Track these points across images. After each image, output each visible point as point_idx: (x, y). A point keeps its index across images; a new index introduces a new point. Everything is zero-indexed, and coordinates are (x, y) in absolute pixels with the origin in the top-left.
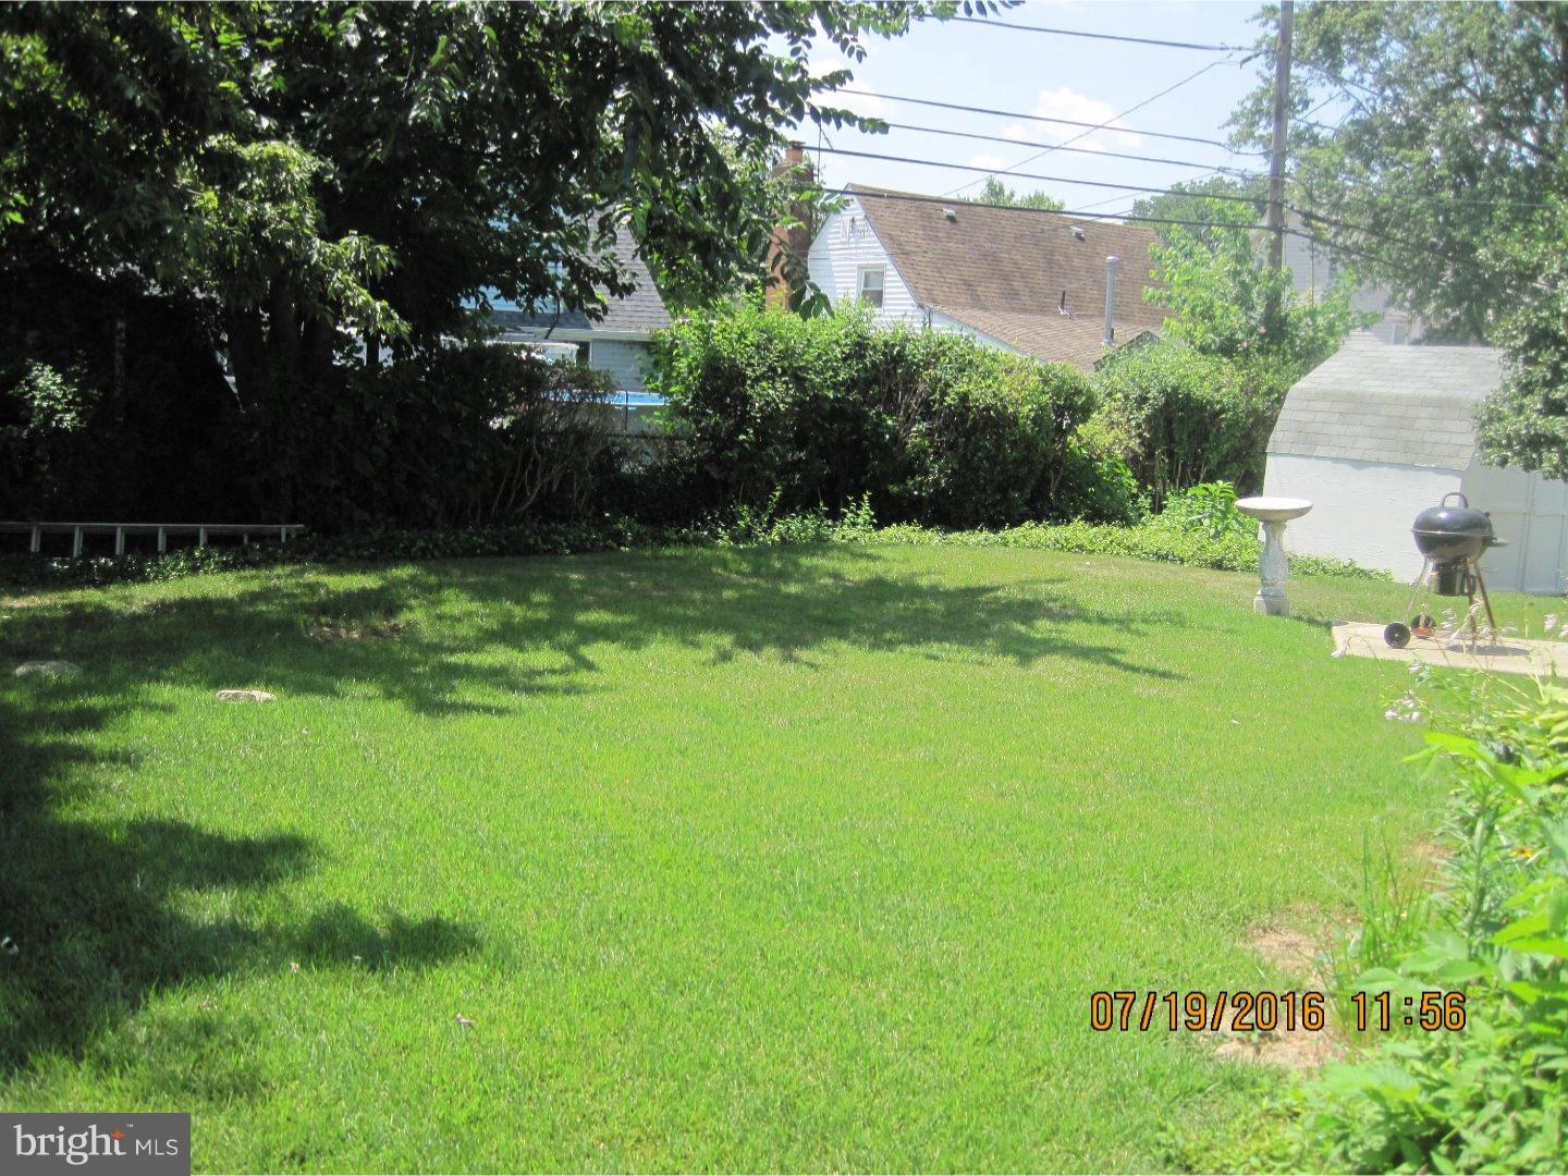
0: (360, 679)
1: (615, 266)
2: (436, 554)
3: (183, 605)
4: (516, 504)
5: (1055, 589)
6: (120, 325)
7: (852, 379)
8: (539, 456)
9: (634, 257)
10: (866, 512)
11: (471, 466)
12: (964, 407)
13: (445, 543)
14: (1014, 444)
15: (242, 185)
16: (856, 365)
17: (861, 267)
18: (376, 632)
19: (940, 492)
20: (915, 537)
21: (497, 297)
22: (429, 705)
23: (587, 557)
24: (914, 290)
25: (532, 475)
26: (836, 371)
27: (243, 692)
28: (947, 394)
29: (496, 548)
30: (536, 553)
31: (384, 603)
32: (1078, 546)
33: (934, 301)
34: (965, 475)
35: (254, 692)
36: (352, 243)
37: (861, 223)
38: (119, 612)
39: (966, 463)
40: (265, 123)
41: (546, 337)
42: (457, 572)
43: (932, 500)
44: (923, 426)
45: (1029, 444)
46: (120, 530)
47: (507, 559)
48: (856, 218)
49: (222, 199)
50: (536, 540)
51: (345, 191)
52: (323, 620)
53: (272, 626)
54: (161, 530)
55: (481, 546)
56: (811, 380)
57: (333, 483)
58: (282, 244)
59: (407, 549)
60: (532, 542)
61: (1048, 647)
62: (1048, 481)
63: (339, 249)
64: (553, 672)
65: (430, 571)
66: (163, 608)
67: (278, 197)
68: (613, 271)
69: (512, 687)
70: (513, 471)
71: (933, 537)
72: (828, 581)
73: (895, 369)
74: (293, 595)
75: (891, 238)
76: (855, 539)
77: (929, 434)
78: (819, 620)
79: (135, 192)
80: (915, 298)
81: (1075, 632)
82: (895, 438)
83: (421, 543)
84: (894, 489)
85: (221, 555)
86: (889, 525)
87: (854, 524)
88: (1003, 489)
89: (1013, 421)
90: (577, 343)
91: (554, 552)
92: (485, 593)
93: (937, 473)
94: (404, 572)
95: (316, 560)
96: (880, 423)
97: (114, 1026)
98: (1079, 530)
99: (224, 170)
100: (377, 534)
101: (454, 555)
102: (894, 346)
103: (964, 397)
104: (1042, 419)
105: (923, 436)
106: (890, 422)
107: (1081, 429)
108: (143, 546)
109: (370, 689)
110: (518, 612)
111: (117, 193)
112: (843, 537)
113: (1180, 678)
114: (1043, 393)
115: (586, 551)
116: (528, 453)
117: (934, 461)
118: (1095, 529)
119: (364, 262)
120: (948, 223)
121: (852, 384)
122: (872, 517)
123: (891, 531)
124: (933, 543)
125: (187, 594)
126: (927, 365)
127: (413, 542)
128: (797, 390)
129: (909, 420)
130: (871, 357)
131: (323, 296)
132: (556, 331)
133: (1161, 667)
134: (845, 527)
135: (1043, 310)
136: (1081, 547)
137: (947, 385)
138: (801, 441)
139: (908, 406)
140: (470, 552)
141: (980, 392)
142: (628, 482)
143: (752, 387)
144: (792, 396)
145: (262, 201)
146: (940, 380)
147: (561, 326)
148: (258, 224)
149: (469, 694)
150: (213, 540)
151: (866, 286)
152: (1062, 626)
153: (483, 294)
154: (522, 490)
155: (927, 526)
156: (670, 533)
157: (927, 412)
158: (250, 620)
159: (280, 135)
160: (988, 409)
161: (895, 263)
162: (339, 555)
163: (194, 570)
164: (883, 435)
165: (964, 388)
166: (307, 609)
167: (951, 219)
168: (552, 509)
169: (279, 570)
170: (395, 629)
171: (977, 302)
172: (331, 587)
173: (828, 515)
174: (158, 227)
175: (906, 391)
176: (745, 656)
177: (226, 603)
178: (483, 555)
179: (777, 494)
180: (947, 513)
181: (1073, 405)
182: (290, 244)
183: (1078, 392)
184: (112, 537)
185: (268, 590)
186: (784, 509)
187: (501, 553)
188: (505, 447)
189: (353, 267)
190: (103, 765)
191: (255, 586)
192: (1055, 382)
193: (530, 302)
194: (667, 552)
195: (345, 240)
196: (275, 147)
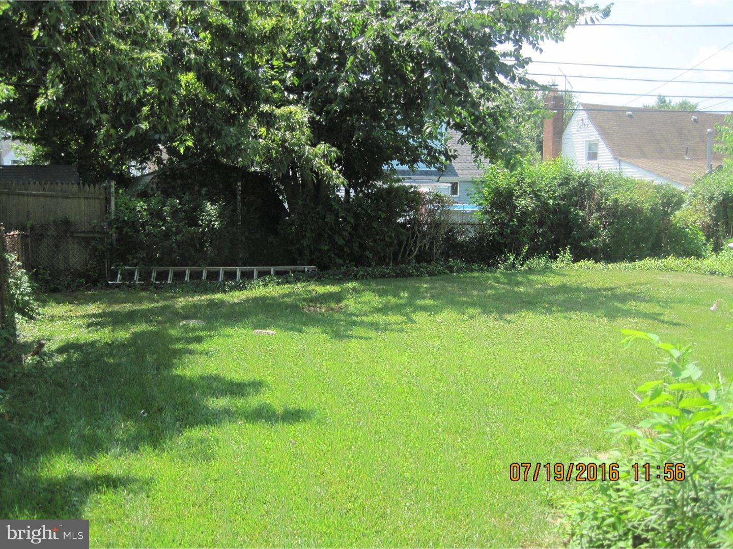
0: (314, 326)
1: (447, 147)
2: (368, 277)
3: (255, 299)
4: (409, 255)
5: (644, 288)
6: (239, 184)
7: (564, 195)
8: (419, 234)
9: (458, 143)
10: (568, 255)
11: (387, 239)
12: (617, 205)
13: (372, 273)
14: (641, 222)
15: (277, 126)
16: (565, 188)
17: (587, 141)
18: (332, 309)
19: (606, 245)
20: (591, 266)
21: (397, 165)
22: (338, 336)
23: (434, 278)
24: (612, 151)
25: (415, 242)
26: (554, 191)
27: (264, 331)
28: (607, 200)
29: (394, 274)
30: (413, 276)
31: (338, 297)
32: (670, 269)
33: (622, 156)
34: (618, 237)
35: (268, 331)
36: (322, 147)
37: (586, 121)
38: (228, 302)
39: (618, 231)
40: (291, 97)
41: (438, 181)
42: (374, 284)
43: (602, 249)
44: (596, 215)
45: (649, 221)
46: (239, 270)
47: (399, 279)
48: (584, 118)
49: (268, 131)
50: (412, 271)
51: (326, 124)
52: (310, 304)
53: (288, 306)
54: (255, 269)
55: (388, 274)
56: (543, 196)
57: (326, 248)
58: (293, 149)
59: (355, 275)
60: (411, 271)
61: (627, 314)
62: (661, 238)
63: (316, 150)
64: (396, 323)
65: (362, 284)
66: (247, 300)
67: (292, 130)
68: (446, 149)
69: (377, 329)
70: (408, 241)
71: (601, 266)
72: (539, 286)
73: (584, 189)
74: (301, 295)
75: (600, 126)
76: (563, 267)
77: (600, 218)
78: (524, 302)
79: (230, 131)
80: (612, 155)
81: (644, 307)
82: (584, 221)
83: (361, 273)
84: (584, 244)
85: (277, 279)
86: (579, 261)
87: (562, 261)
88: (637, 243)
89: (640, 211)
90: (450, 183)
91: (420, 276)
92: (382, 293)
93: (605, 236)
94: (351, 285)
95: (316, 281)
96: (577, 214)
97: (171, 439)
98: (671, 261)
99: (268, 120)
100: (343, 269)
101: (376, 277)
102: (583, 178)
103: (616, 201)
104: (655, 210)
105: (597, 219)
106: (581, 214)
107: (677, 213)
108: (247, 276)
109: (316, 330)
110: (393, 300)
111: (223, 133)
112: (557, 267)
113: (684, 325)
114: (656, 197)
115: (436, 275)
116: (414, 233)
117: (603, 231)
118: (680, 260)
119: (327, 155)
120: (629, 118)
121: (563, 197)
122: (571, 257)
123: (578, 264)
124: (599, 269)
125: (258, 295)
126: (599, 186)
127: (358, 272)
128: (537, 201)
129: (591, 213)
130: (572, 184)
131: (311, 170)
132: (442, 178)
133: (675, 321)
134: (558, 262)
135: (677, 157)
136: (671, 269)
137: (608, 195)
138: (541, 224)
139: (590, 206)
140: (383, 276)
141: (624, 198)
142: (461, 245)
143: (515, 200)
144: (535, 203)
145: (285, 131)
146: (605, 193)
147: (444, 175)
148: (284, 140)
149: (357, 331)
150: (278, 273)
151: (589, 150)
152: (639, 303)
153: (391, 164)
154: (411, 250)
155: (597, 261)
156: (475, 266)
157: (599, 209)
158: (279, 305)
159: (296, 102)
160: (627, 206)
161: (603, 139)
162: (326, 278)
163: (265, 285)
164: (578, 219)
165: (616, 196)
166: (305, 300)
167: (630, 116)
168: (424, 257)
169: (299, 285)
170: (341, 308)
171: (644, 155)
172: (319, 291)
173: (551, 257)
174: (238, 145)
175: (589, 199)
176: (483, 318)
177: (273, 298)
178: (389, 277)
179: (526, 248)
180: (608, 255)
181: (673, 202)
182: (296, 148)
183: (673, 196)
184: (235, 273)
185: (292, 293)
186: (529, 255)
187: (397, 276)
188: (403, 231)
189: (322, 157)
190: (198, 356)
191: (286, 291)
192: (662, 192)
193: (412, 166)
194: (472, 275)
195: (319, 146)
196: (292, 108)
